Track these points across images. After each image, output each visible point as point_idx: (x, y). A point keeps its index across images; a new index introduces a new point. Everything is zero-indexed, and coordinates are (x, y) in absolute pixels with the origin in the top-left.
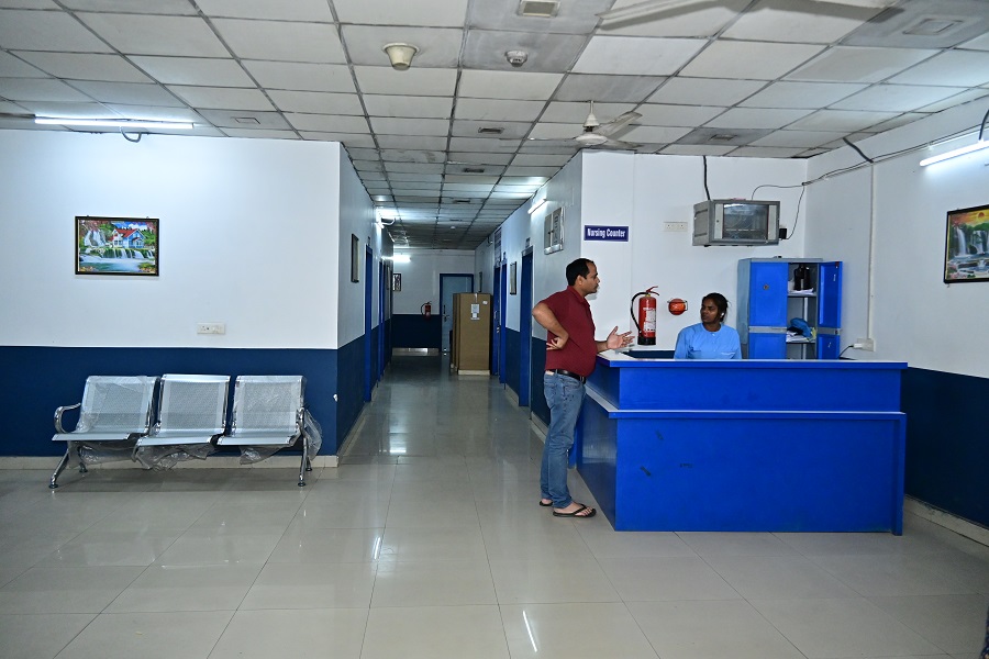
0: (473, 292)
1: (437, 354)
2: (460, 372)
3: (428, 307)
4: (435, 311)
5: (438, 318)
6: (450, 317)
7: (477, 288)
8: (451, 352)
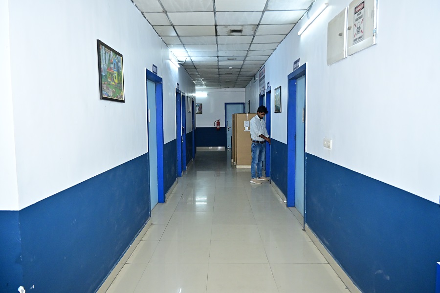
0: (244, 112)
1: (224, 150)
2: (238, 167)
3: (218, 123)
4: (222, 125)
5: (224, 130)
6: (231, 129)
7: (247, 110)
8: (232, 149)
